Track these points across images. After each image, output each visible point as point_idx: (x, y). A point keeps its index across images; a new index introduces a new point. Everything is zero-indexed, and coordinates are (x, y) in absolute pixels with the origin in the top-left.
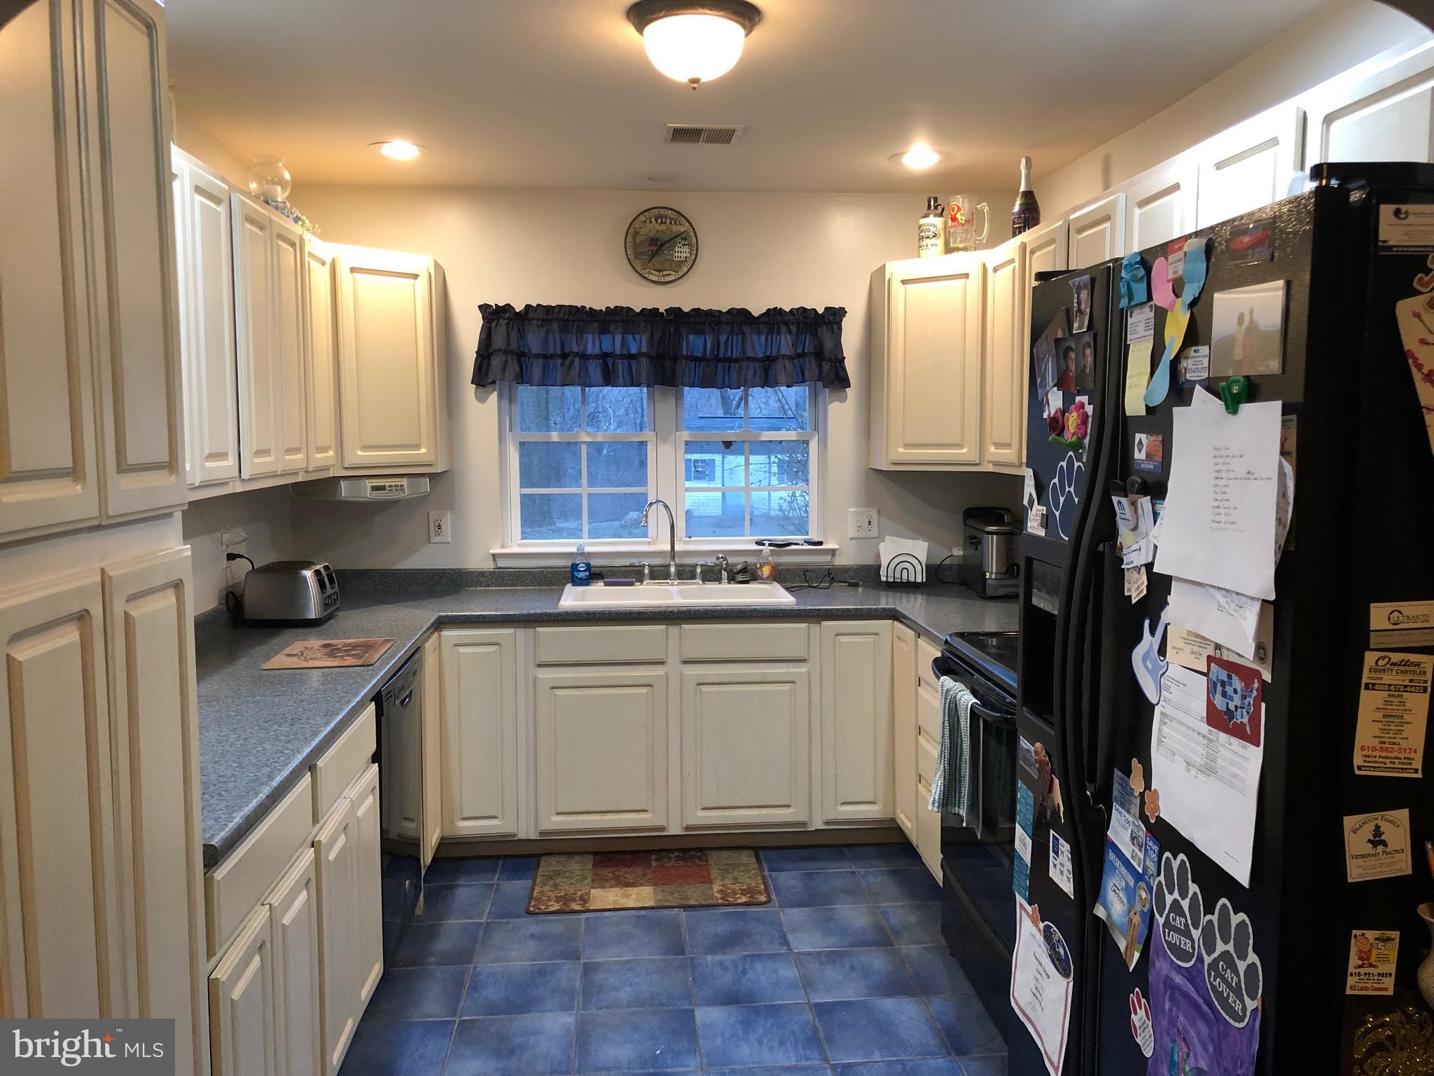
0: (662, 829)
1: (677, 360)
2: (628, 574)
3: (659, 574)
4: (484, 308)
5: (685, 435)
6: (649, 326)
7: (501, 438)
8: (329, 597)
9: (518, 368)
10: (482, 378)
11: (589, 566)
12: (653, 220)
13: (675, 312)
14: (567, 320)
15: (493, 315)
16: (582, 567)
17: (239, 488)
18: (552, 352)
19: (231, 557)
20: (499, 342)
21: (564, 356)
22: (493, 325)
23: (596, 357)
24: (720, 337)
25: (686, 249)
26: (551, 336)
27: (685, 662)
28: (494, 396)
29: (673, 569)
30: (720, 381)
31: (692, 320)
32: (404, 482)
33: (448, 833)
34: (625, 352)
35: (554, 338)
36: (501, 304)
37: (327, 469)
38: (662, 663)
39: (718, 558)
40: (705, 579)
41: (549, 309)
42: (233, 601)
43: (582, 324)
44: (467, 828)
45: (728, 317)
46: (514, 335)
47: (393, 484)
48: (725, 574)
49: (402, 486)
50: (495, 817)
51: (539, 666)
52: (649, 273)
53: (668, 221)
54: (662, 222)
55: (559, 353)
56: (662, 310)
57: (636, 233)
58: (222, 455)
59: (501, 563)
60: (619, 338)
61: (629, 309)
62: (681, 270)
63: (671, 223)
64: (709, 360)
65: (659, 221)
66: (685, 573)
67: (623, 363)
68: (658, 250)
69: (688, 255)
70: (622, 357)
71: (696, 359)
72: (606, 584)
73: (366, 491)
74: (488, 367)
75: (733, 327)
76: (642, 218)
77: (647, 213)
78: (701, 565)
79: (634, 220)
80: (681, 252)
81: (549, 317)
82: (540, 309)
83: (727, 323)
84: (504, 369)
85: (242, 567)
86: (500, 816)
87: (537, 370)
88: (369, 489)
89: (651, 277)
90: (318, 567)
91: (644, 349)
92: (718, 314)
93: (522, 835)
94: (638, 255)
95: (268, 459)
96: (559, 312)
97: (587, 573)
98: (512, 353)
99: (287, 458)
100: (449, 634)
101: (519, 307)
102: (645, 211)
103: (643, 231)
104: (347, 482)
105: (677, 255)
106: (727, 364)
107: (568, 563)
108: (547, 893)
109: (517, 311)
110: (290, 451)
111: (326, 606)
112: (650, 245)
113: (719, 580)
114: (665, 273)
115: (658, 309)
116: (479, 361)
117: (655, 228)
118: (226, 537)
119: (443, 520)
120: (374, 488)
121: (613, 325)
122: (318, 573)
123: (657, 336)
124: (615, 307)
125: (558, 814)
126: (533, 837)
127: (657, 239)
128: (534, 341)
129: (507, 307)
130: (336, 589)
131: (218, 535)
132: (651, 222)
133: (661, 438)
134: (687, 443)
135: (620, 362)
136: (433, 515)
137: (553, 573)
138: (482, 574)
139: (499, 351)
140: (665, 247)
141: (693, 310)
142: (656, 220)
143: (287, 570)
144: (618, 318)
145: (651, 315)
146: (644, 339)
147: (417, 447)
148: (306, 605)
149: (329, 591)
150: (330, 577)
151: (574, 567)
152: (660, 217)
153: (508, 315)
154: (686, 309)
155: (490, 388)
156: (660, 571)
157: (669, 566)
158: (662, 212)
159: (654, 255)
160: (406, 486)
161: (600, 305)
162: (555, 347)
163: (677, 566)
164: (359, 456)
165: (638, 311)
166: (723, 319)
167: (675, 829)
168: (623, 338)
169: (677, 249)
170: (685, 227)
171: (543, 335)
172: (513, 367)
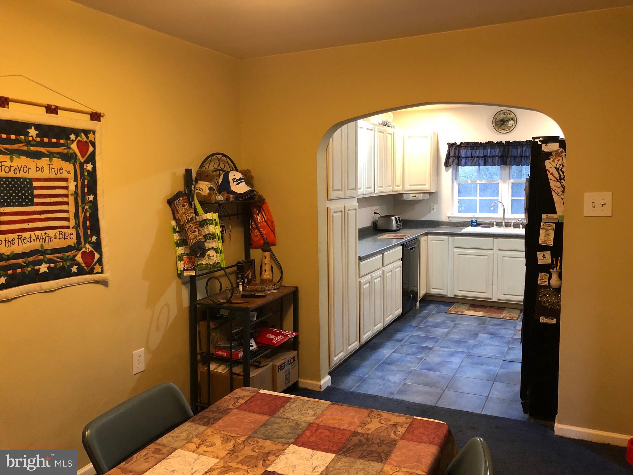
0: (491, 299)
1: (508, 157)
2: (490, 224)
3: (499, 225)
4: (449, 144)
5: (512, 181)
6: (499, 146)
7: (453, 182)
8: (399, 225)
9: (457, 162)
10: (447, 164)
11: (476, 221)
12: (502, 114)
13: (508, 142)
14: (473, 146)
15: (451, 146)
16: (474, 221)
17: (374, 195)
18: (468, 156)
19: (375, 213)
20: (452, 154)
21: (472, 157)
22: (451, 149)
23: (482, 157)
24: (523, 149)
25: (513, 122)
26: (468, 151)
27: (499, 250)
28: (451, 170)
29: (503, 223)
30: (523, 163)
31: (513, 144)
32: (421, 195)
33: (428, 292)
34: (491, 155)
35: (469, 152)
36: (453, 143)
37: (400, 191)
38: (492, 250)
39: (519, 220)
40: (514, 227)
41: (468, 143)
42: (375, 224)
43: (477, 147)
44: (434, 291)
45: (526, 143)
46: (457, 152)
47: (418, 195)
48: (521, 226)
49: (420, 196)
50: (442, 289)
51: (455, 248)
52: (500, 130)
53: (507, 114)
54: (505, 115)
55: (470, 156)
56: (504, 142)
57: (496, 118)
58: (370, 187)
59: (451, 219)
60: (489, 150)
61: (493, 142)
62: (511, 129)
63: (508, 114)
64: (518, 157)
65: (504, 114)
66: (508, 225)
67: (490, 159)
68: (503, 123)
69: (513, 124)
70: (490, 157)
71: (515, 157)
72: (481, 227)
73: (410, 197)
74: (449, 161)
75: (527, 146)
76: (498, 114)
77: (500, 112)
78: (513, 223)
79: (496, 114)
80: (511, 123)
81: (468, 146)
82: (465, 143)
83: (525, 145)
84: (453, 162)
85: (378, 216)
86: (443, 289)
87: (463, 161)
88: (411, 197)
89: (500, 132)
90: (396, 217)
91: (497, 154)
92: (522, 142)
93: (449, 296)
94: (496, 125)
95: (382, 188)
96: (471, 144)
97: (476, 223)
98: (456, 157)
99: (387, 188)
100: (430, 237)
101: (458, 143)
102: (499, 111)
103: (498, 118)
104: (405, 195)
105: (509, 124)
106: (526, 158)
107: (470, 220)
108: (452, 309)
109: (458, 144)
110: (388, 186)
111: (397, 227)
112: (501, 122)
113: (519, 227)
114: (505, 130)
115: (502, 142)
116: (446, 159)
117: (502, 116)
118: (374, 208)
119: (434, 206)
120: (413, 196)
121: (487, 147)
122: (396, 218)
123: (502, 150)
124: (488, 142)
125: (460, 291)
126: (452, 297)
127: (503, 120)
128: (463, 153)
129: (455, 144)
130: (401, 223)
131: (372, 207)
132: (501, 115)
133: (504, 181)
134: (512, 183)
135: (489, 158)
136: (431, 205)
137: (466, 223)
138: (445, 222)
139: (452, 156)
140: (506, 122)
141: (514, 141)
142: (503, 114)
143: (388, 217)
144: (490, 145)
145: (500, 144)
146: (498, 150)
147: (425, 185)
148: (392, 226)
149: (399, 223)
150: (399, 220)
151: (472, 221)
152: (505, 113)
153: (455, 146)
154: (511, 141)
155: (450, 167)
156: (500, 224)
157: (502, 222)
158: (505, 111)
159: (502, 124)
160: (422, 196)
161: (483, 141)
162: (469, 154)
163: (505, 222)
164: (408, 187)
165: (495, 142)
166: (524, 144)
167: (495, 299)
168: (491, 151)
169: (510, 122)
170: (513, 116)
171: (466, 151)
172: (456, 161)
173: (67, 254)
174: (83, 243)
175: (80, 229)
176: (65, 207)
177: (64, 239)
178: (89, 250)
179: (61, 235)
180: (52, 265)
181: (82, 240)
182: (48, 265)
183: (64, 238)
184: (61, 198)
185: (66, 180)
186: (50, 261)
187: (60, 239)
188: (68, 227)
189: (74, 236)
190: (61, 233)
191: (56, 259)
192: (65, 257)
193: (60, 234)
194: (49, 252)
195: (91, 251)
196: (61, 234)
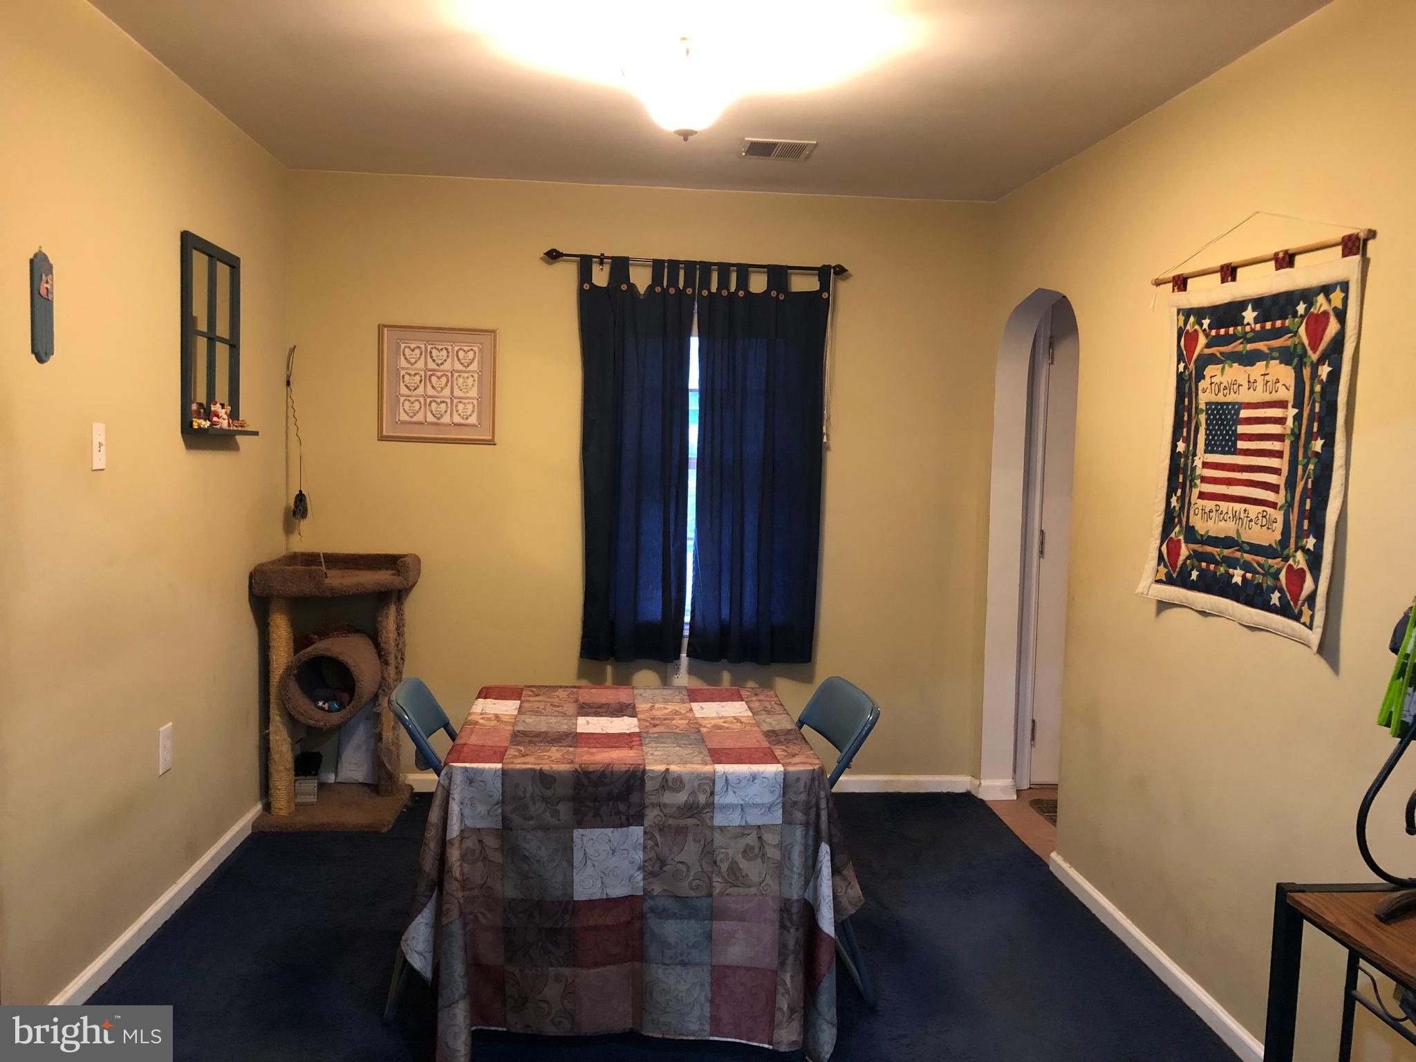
173: (1270, 561)
174: (1292, 546)
175: (1293, 513)
176: (1273, 462)
177: (1268, 528)
178: (1299, 566)
179: (1264, 519)
180: (1249, 575)
181: (1293, 540)
182: (1243, 572)
183: (1267, 526)
184: (1271, 442)
185: (1282, 404)
186: (1247, 567)
187: (1262, 526)
188: (1273, 505)
189: (1279, 526)
190: (1265, 514)
191: (1255, 565)
192: (1266, 567)
193: (1263, 517)
194: (1247, 547)
195: (1302, 570)
196: (1265, 517)
